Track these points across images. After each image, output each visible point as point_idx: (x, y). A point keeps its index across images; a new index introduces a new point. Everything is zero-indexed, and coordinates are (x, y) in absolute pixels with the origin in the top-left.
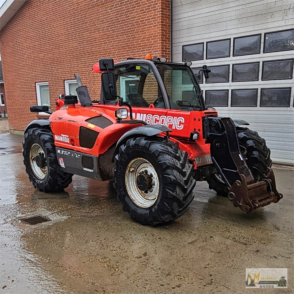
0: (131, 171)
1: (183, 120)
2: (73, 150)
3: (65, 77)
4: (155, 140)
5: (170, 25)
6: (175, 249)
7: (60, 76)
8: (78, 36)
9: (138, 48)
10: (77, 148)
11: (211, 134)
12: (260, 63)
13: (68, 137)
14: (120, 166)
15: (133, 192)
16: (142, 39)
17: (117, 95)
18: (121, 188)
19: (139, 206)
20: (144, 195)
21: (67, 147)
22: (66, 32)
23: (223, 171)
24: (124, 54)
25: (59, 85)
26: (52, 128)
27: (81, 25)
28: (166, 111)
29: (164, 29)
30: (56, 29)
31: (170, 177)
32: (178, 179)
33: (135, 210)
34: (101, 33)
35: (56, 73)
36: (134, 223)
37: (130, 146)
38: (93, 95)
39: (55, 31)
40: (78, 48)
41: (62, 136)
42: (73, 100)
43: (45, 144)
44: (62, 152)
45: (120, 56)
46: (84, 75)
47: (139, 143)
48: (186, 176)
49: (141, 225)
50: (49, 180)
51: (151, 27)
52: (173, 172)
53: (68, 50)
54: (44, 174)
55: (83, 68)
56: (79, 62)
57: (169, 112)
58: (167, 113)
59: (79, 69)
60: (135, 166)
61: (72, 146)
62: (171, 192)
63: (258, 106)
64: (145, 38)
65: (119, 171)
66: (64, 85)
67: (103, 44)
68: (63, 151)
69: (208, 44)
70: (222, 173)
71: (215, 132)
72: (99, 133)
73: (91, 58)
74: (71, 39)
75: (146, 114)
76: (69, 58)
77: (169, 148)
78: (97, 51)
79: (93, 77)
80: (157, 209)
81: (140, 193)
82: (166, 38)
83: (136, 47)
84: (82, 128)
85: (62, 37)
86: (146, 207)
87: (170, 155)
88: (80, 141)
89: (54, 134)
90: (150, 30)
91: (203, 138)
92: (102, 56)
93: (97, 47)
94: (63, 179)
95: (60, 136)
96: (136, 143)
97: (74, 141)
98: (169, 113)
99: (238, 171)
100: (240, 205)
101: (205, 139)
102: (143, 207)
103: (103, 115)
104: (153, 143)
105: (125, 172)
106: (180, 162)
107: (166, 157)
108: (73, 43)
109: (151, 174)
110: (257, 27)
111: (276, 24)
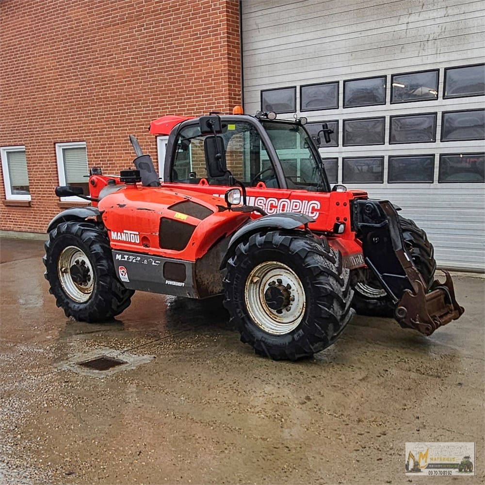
0: (255, 281)
1: (317, 205)
2: (147, 254)
3: (56, 138)
4: (296, 234)
5: (240, 58)
6: (345, 388)
7: (48, 136)
8: (79, 71)
9: (188, 93)
10: (155, 251)
11: (363, 225)
12: (386, 119)
13: (137, 235)
14: (237, 274)
15: (257, 312)
16: (195, 79)
17: (226, 169)
18: (239, 308)
19: (269, 332)
20: (275, 316)
21: (136, 250)
22: (57, 65)
23: (384, 277)
24: (164, 101)
25: (45, 151)
26: (105, 220)
27: (84, 55)
28: (290, 192)
29: (232, 64)
30: (39, 59)
31: (325, 287)
32: (335, 290)
33: (263, 339)
34: (122, 68)
35: (39, 131)
36: (261, 359)
37: (256, 244)
38: (109, 167)
39: (37, 63)
40: (81, 91)
41: (126, 233)
42: (135, 177)
43: (91, 247)
44: (124, 258)
45: (157, 106)
46: (92, 136)
47: (272, 239)
48: (344, 285)
49: (274, 361)
50: (97, 302)
51: (210, 61)
52: (329, 280)
53: (61, 94)
54: (83, 294)
55: (90, 123)
56: (81, 114)
57: (294, 194)
58: (290, 195)
59: (82, 125)
60: (260, 275)
61: (144, 248)
62: (326, 309)
63: (384, 182)
64: (202, 78)
65: (235, 282)
66: (55, 150)
67: (125, 85)
68: (126, 257)
69: (303, 88)
70: (383, 281)
71: (370, 222)
72: (196, 226)
73: (105, 108)
74: (67, 77)
75: (254, 198)
76: (64, 108)
77: (318, 246)
78: (116, 97)
79: (108, 138)
80: (303, 336)
81: (268, 313)
82: (234, 79)
83: (185, 91)
84: (163, 220)
85: (49, 73)
86: (281, 334)
87: (322, 256)
88: (160, 240)
90: (208, 65)
91: (352, 231)
92: (124, 104)
93: (115, 90)
94: (120, 300)
95: (122, 234)
96: (267, 240)
97: (149, 240)
98: (294, 196)
99: (407, 276)
100: (417, 324)
101: (355, 232)
102: (276, 334)
103: (190, 200)
104: (295, 238)
105: (245, 283)
106: (335, 265)
107: (317, 258)
108: (71, 83)
109: (288, 284)
110: (379, 66)
111: (408, 62)
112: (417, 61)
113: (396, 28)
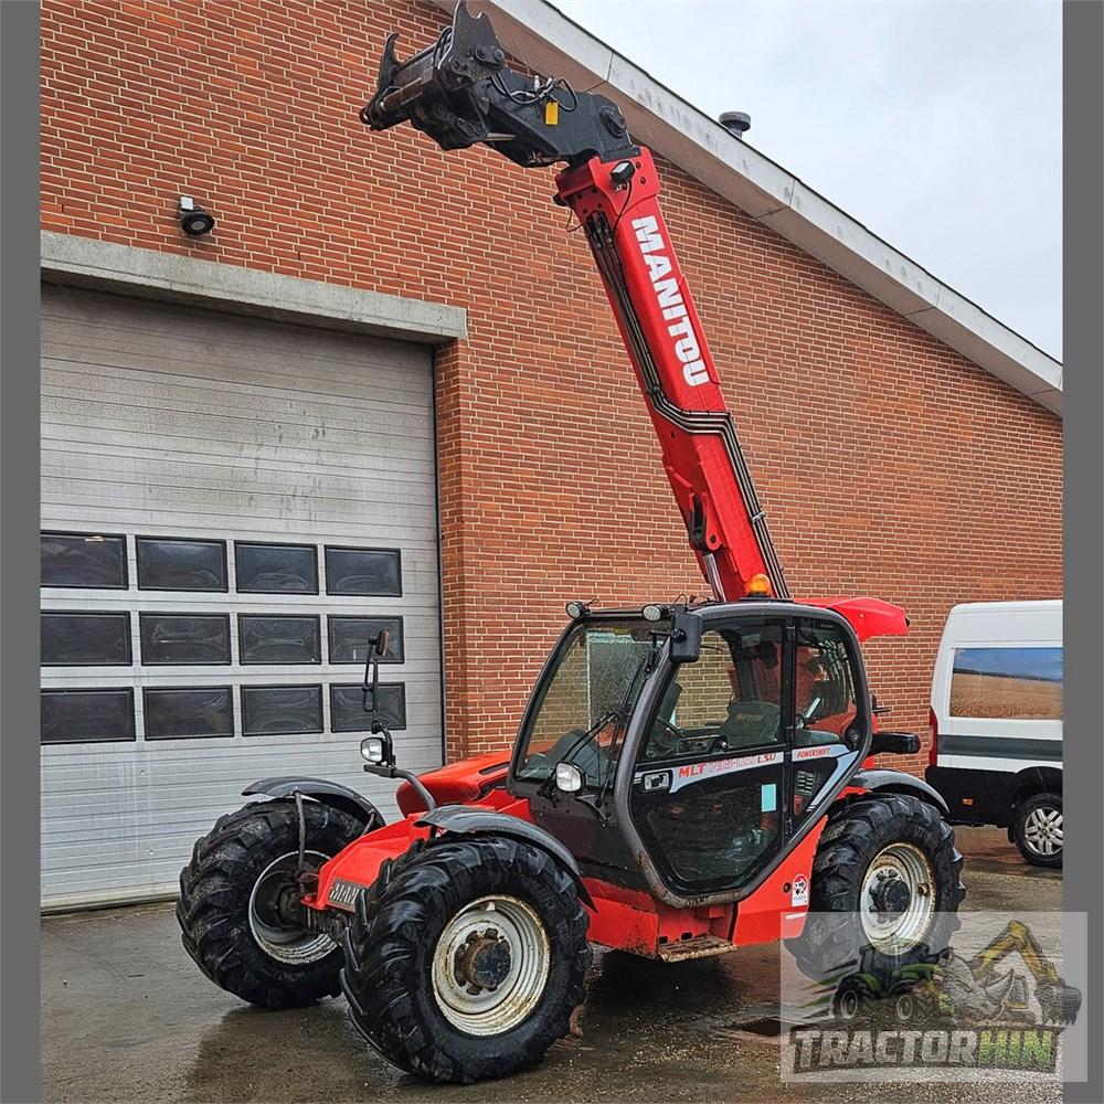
110: (209, 522)
111: (264, 525)
112: (279, 526)
113: (236, 463)
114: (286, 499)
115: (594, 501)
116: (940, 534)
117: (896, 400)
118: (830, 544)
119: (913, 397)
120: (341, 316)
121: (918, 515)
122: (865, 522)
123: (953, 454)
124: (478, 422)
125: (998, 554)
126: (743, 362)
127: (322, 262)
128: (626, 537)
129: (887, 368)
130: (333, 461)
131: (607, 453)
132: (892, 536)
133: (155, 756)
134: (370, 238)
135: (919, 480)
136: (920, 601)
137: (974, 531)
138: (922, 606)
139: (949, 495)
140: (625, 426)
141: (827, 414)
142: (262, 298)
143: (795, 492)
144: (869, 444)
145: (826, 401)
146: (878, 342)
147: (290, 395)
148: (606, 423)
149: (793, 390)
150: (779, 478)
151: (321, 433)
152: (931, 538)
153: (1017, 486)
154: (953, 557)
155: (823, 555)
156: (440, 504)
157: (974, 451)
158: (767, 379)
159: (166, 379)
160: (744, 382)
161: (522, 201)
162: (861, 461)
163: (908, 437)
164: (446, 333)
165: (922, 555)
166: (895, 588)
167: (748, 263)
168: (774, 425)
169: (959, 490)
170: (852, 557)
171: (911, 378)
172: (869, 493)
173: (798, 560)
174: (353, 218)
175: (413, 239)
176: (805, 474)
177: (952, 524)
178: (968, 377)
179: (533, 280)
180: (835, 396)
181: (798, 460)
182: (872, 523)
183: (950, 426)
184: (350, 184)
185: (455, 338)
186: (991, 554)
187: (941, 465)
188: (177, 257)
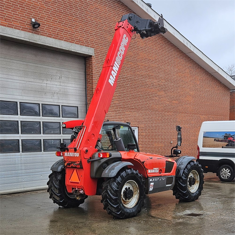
10: (164, 174)
21: (157, 176)
26: (146, 165)
41: (154, 169)
61: (160, 174)
68: (154, 179)
88: (165, 170)
89: (148, 169)
97: (162, 170)
110: (36, 99)
113: (42, 84)
114: (53, 93)
115: (121, 96)
116: (193, 105)
117: (184, 73)
118: (170, 107)
119: (187, 73)
120: (67, 49)
121: (188, 101)
122: (177, 102)
123: (195, 87)
124: (97, 76)
125: (204, 110)
126: (152, 63)
127: (63, 36)
128: (128, 105)
129: (182, 66)
130: (63, 85)
131: (124, 84)
132: (183, 106)
133: (24, 156)
134: (73, 30)
135: (188, 92)
136: (189, 121)
137: (199, 105)
138: (189, 122)
139: (195, 96)
140: (128, 78)
141: (170, 76)
142: (50, 44)
143: (163, 95)
144: (178, 84)
145: (169, 73)
146: (180, 60)
147: (54, 68)
148: (124, 77)
149: (163, 70)
150: (160, 91)
151: (61, 78)
152: (191, 106)
153: (208, 94)
154: (195, 111)
155: (169, 110)
156: (87, 96)
157: (200, 86)
158: (157, 68)
159: (26, 63)
160: (152, 68)
161: (106, 23)
162: (177, 88)
163: (186, 82)
164: (90, 54)
165: (189, 110)
166: (183, 118)
167: (154, 40)
168: (159, 79)
169: (197, 95)
170: (175, 110)
171: (187, 68)
172: (178, 95)
173: (164, 111)
174: (70, 25)
175: (82, 31)
176: (165, 90)
177: (195, 103)
178: (198, 68)
179: (108, 42)
180: (171, 72)
181: (164, 87)
182: (179, 102)
183: (195, 80)
184: (69, 17)
185: (92, 56)
186: (203, 110)
187: (193, 89)
188: (31, 33)
